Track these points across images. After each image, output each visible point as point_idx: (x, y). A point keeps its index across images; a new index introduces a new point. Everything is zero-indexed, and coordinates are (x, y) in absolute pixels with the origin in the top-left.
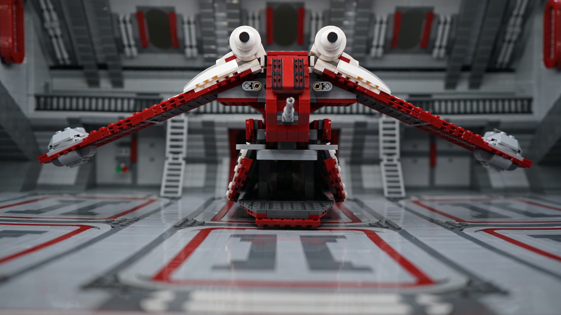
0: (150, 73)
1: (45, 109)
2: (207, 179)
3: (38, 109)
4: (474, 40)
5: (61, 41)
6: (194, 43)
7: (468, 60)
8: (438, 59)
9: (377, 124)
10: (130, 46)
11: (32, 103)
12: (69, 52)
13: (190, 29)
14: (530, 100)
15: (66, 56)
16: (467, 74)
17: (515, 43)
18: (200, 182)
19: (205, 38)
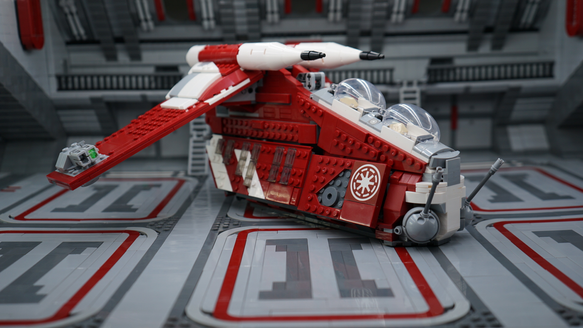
0: (167, 45)
1: (67, 89)
3: (60, 89)
4: (497, 3)
5: (76, 18)
6: (211, 15)
7: (491, 22)
8: (460, 22)
9: (398, 94)
10: (146, 20)
11: (54, 84)
12: (85, 28)
13: (207, 3)
14: (552, 64)
15: (82, 31)
16: (489, 36)
17: (540, 4)
19: (223, 11)
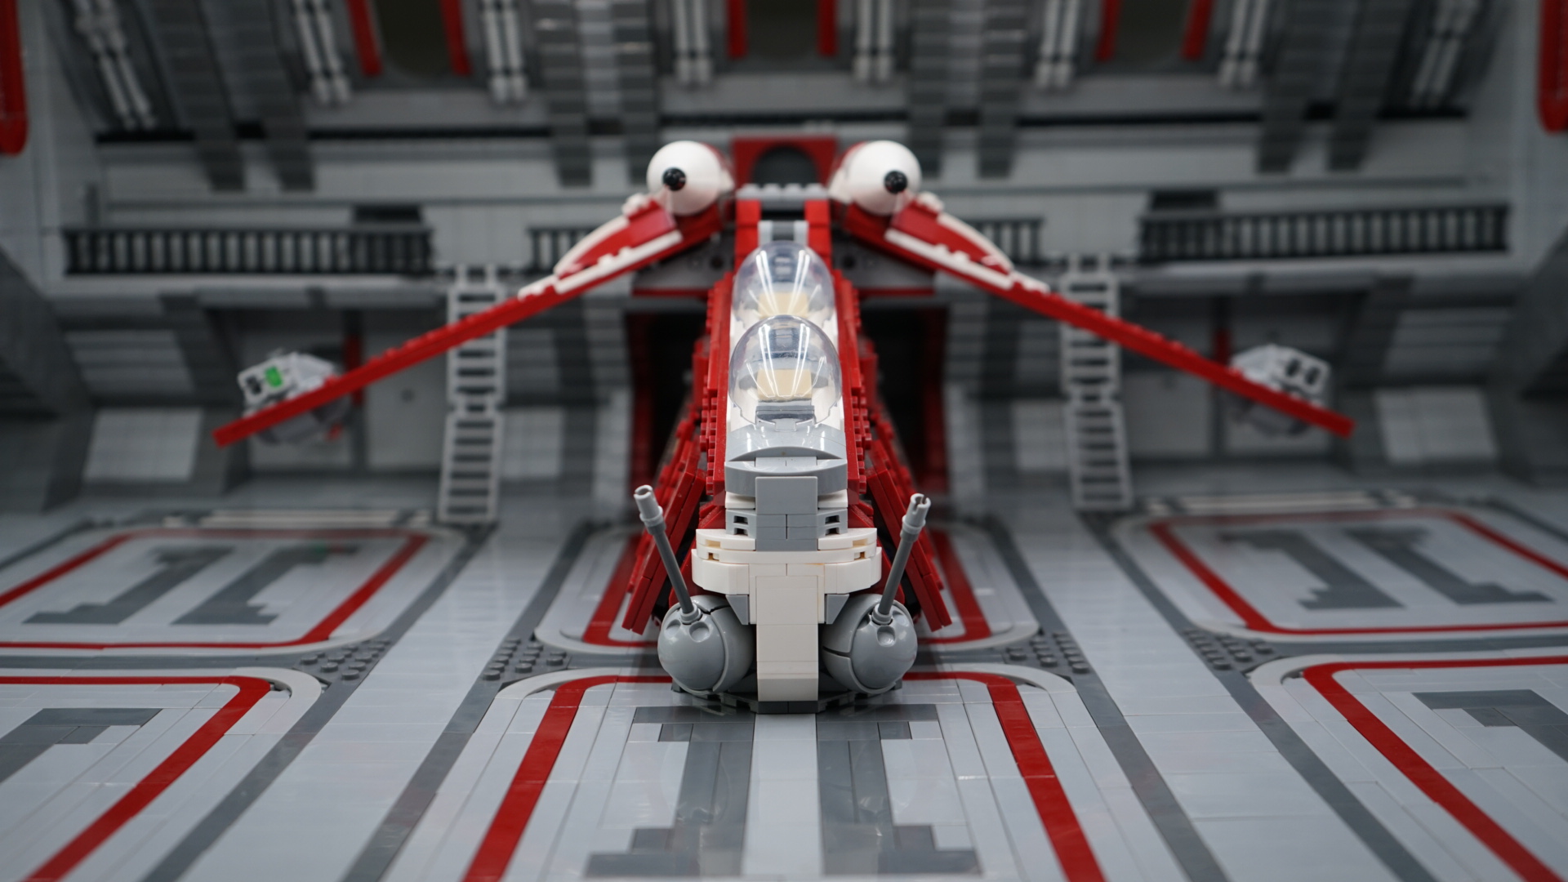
0: (389, 147)
1: (94, 270)
2: (568, 453)
3: (74, 269)
4: (1343, 33)
5: (126, 66)
6: (516, 61)
7: (1327, 89)
8: (1237, 87)
10: (327, 74)
11: (56, 254)
12: (149, 94)
13: (501, 25)
14: (1501, 213)
15: (142, 105)
16: (1322, 129)
17: (1466, 38)
18: (548, 466)
19: (549, 49)
